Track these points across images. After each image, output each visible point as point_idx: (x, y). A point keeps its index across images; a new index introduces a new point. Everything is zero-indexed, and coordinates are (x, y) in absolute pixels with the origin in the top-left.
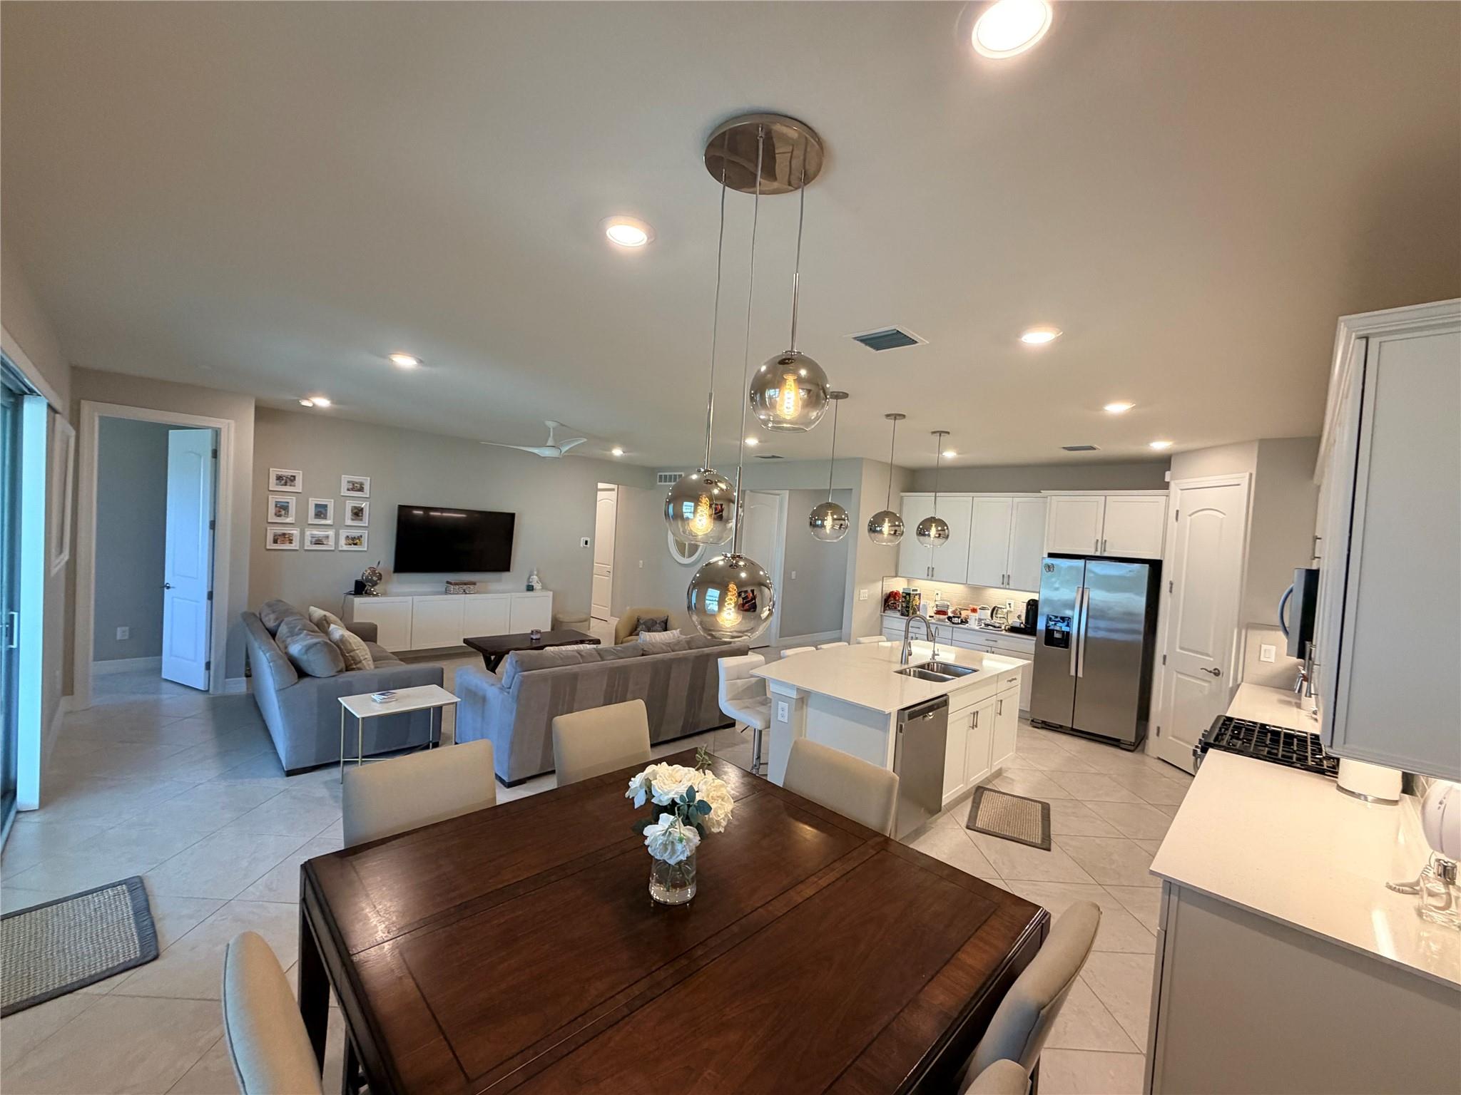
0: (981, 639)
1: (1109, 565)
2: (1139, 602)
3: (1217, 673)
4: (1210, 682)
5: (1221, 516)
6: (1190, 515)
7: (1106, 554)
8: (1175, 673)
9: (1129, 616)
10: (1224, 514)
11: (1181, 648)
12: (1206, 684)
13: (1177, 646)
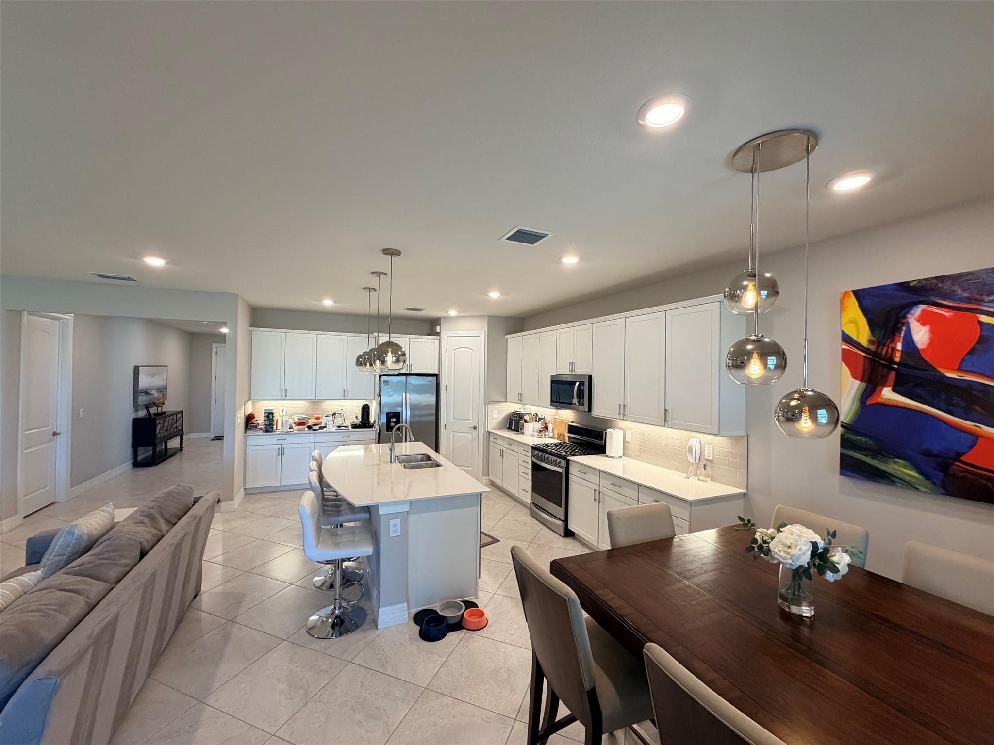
0: (338, 437)
1: (417, 378)
2: (433, 399)
3: (475, 428)
4: (472, 433)
5: (472, 351)
6: (454, 350)
7: (412, 372)
8: (452, 433)
9: (429, 406)
10: (473, 350)
11: (454, 419)
12: (470, 435)
13: (452, 419)
